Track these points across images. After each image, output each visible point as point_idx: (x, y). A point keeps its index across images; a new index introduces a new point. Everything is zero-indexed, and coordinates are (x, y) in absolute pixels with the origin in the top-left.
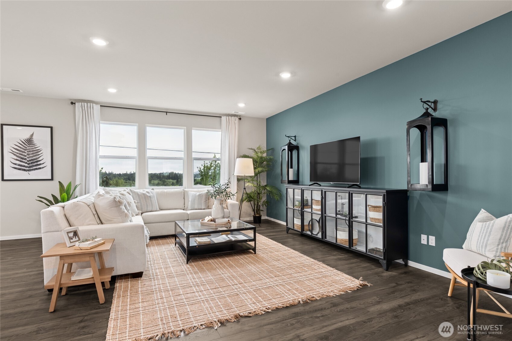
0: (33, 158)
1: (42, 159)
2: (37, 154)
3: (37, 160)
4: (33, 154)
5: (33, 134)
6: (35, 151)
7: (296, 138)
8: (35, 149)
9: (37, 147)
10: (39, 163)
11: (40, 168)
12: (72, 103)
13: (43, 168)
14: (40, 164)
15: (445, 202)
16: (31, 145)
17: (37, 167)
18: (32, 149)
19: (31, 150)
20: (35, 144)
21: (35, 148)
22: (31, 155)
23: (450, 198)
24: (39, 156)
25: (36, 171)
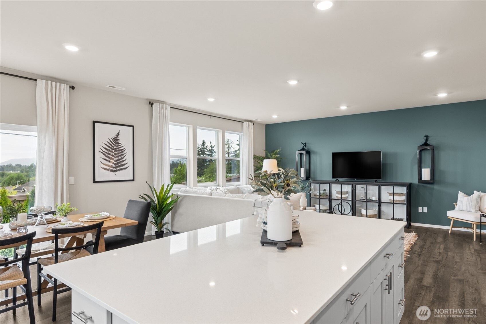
0: (119, 158)
1: (125, 159)
2: (122, 154)
3: (122, 160)
4: (119, 153)
5: (119, 133)
6: (120, 150)
7: (307, 144)
8: (120, 149)
9: (122, 147)
10: (123, 163)
11: (124, 169)
12: (150, 103)
13: (127, 168)
14: (125, 164)
15: (433, 189)
16: (117, 144)
17: (122, 167)
18: (118, 148)
19: (117, 150)
20: (120, 143)
21: (121, 147)
22: (117, 155)
23: (436, 187)
24: (123, 156)
25: (121, 171)
